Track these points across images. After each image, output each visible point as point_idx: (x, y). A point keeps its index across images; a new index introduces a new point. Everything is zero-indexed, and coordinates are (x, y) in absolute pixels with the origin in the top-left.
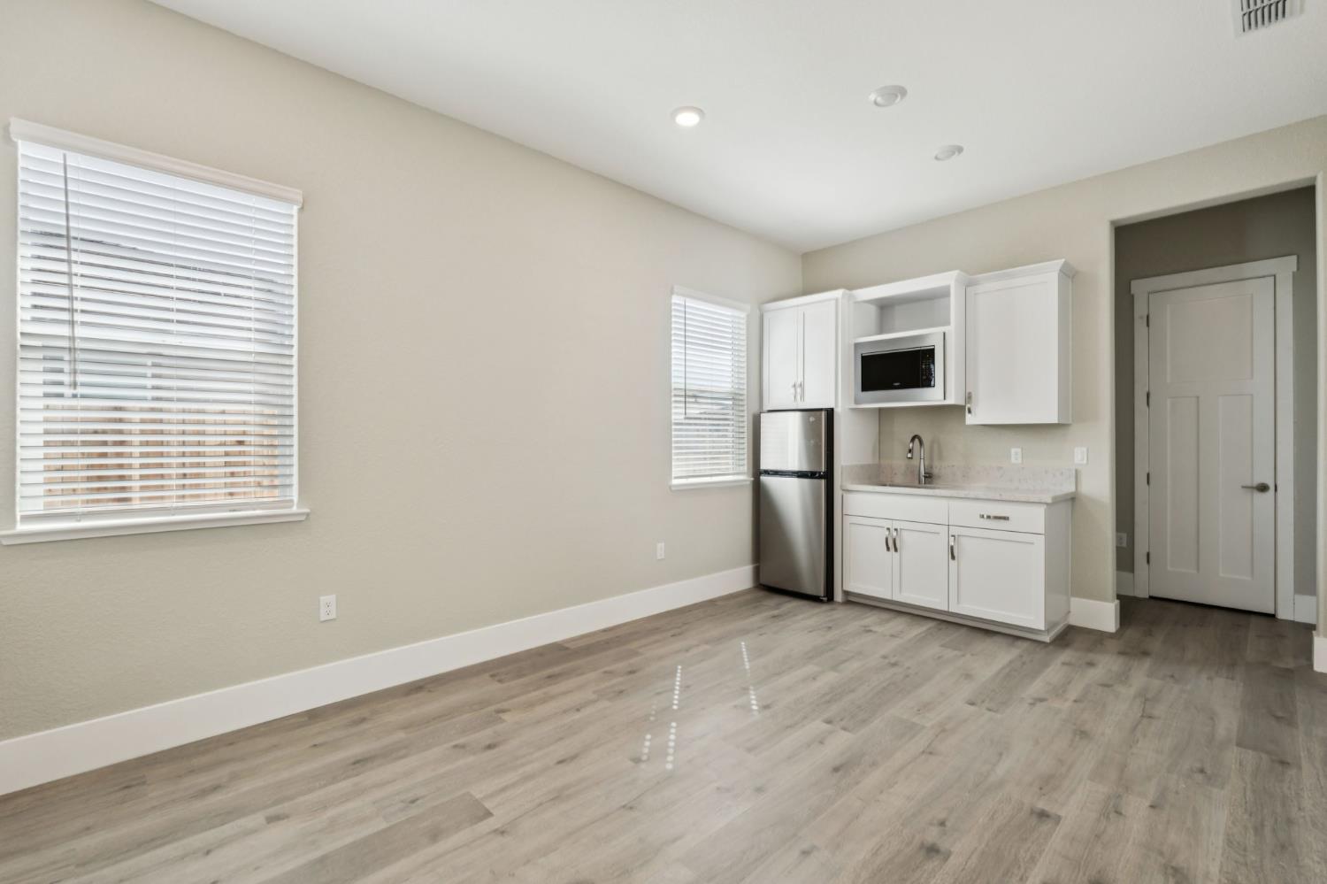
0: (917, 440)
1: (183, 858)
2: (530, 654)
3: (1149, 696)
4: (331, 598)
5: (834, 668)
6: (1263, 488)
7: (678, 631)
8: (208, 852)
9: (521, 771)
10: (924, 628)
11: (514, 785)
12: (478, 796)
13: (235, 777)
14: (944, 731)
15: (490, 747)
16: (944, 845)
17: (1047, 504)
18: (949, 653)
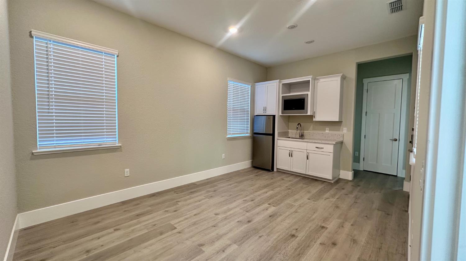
0: (299, 125)
1: (92, 239)
2: (185, 186)
3: (357, 197)
4: (128, 170)
5: (272, 190)
6: (396, 140)
7: (228, 179)
8: (99, 238)
9: (184, 217)
10: (298, 179)
11: (182, 221)
12: (173, 224)
13: (103, 219)
14: (300, 206)
15: (175, 211)
16: (296, 235)
17: (334, 144)
18: (305, 186)
